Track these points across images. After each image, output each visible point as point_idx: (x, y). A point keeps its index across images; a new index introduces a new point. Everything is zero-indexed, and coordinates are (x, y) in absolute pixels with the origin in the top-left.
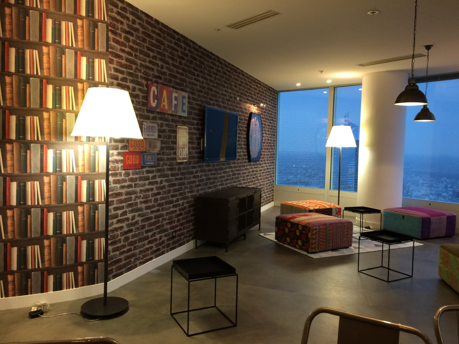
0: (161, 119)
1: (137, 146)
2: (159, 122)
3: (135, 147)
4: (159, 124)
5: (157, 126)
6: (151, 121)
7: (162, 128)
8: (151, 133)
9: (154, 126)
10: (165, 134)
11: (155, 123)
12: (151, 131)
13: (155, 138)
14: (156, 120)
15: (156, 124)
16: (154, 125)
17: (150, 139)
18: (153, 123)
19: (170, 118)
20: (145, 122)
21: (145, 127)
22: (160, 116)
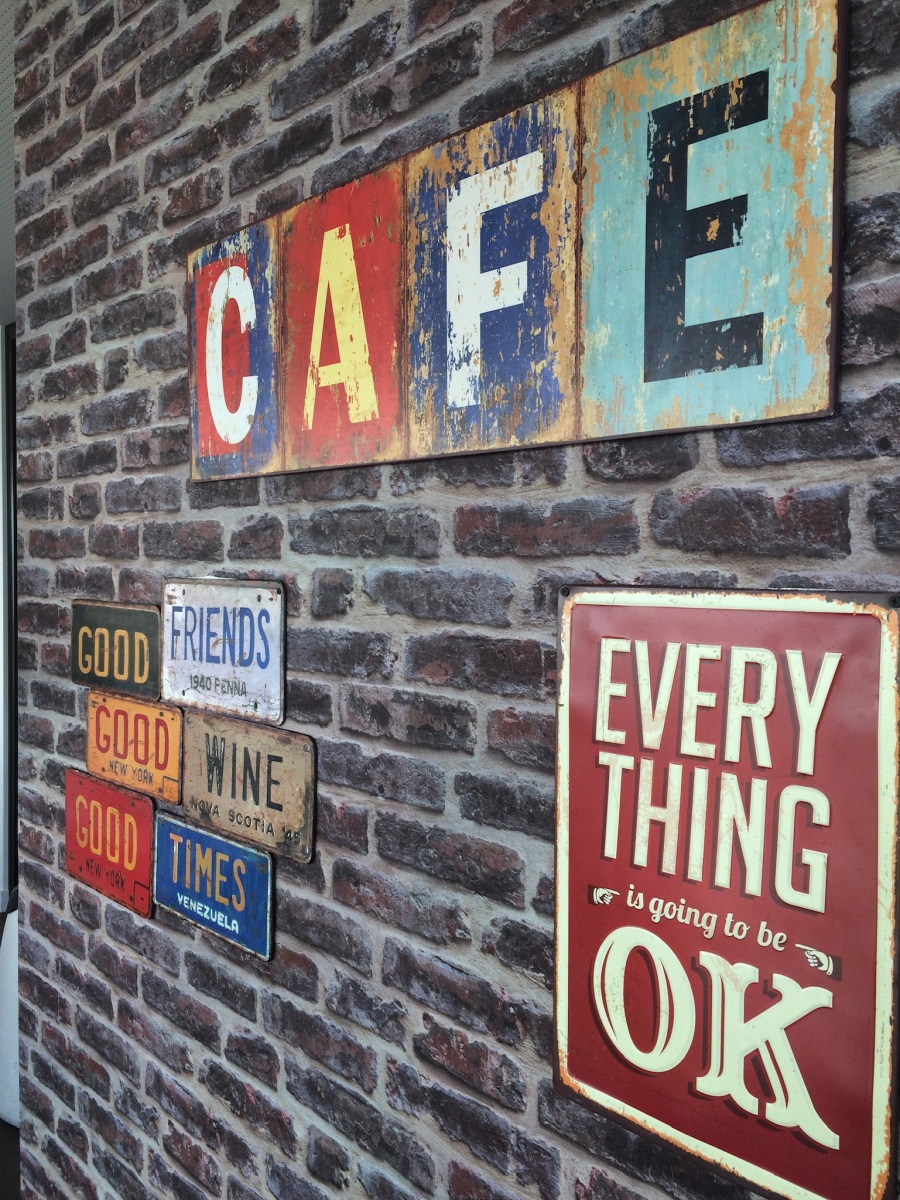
0: (319, 535)
1: (131, 748)
2: (304, 568)
3: (116, 754)
4: (304, 585)
5: (275, 608)
6: (229, 565)
7: (329, 626)
8: (223, 671)
9: (245, 612)
10: (374, 690)
11: (263, 579)
12: (217, 651)
13: (260, 713)
14: (274, 554)
15: (266, 594)
16: (245, 597)
17: (213, 716)
18: (241, 579)
19: (439, 501)
20: (180, 580)
21: (180, 616)
22: (306, 511)
